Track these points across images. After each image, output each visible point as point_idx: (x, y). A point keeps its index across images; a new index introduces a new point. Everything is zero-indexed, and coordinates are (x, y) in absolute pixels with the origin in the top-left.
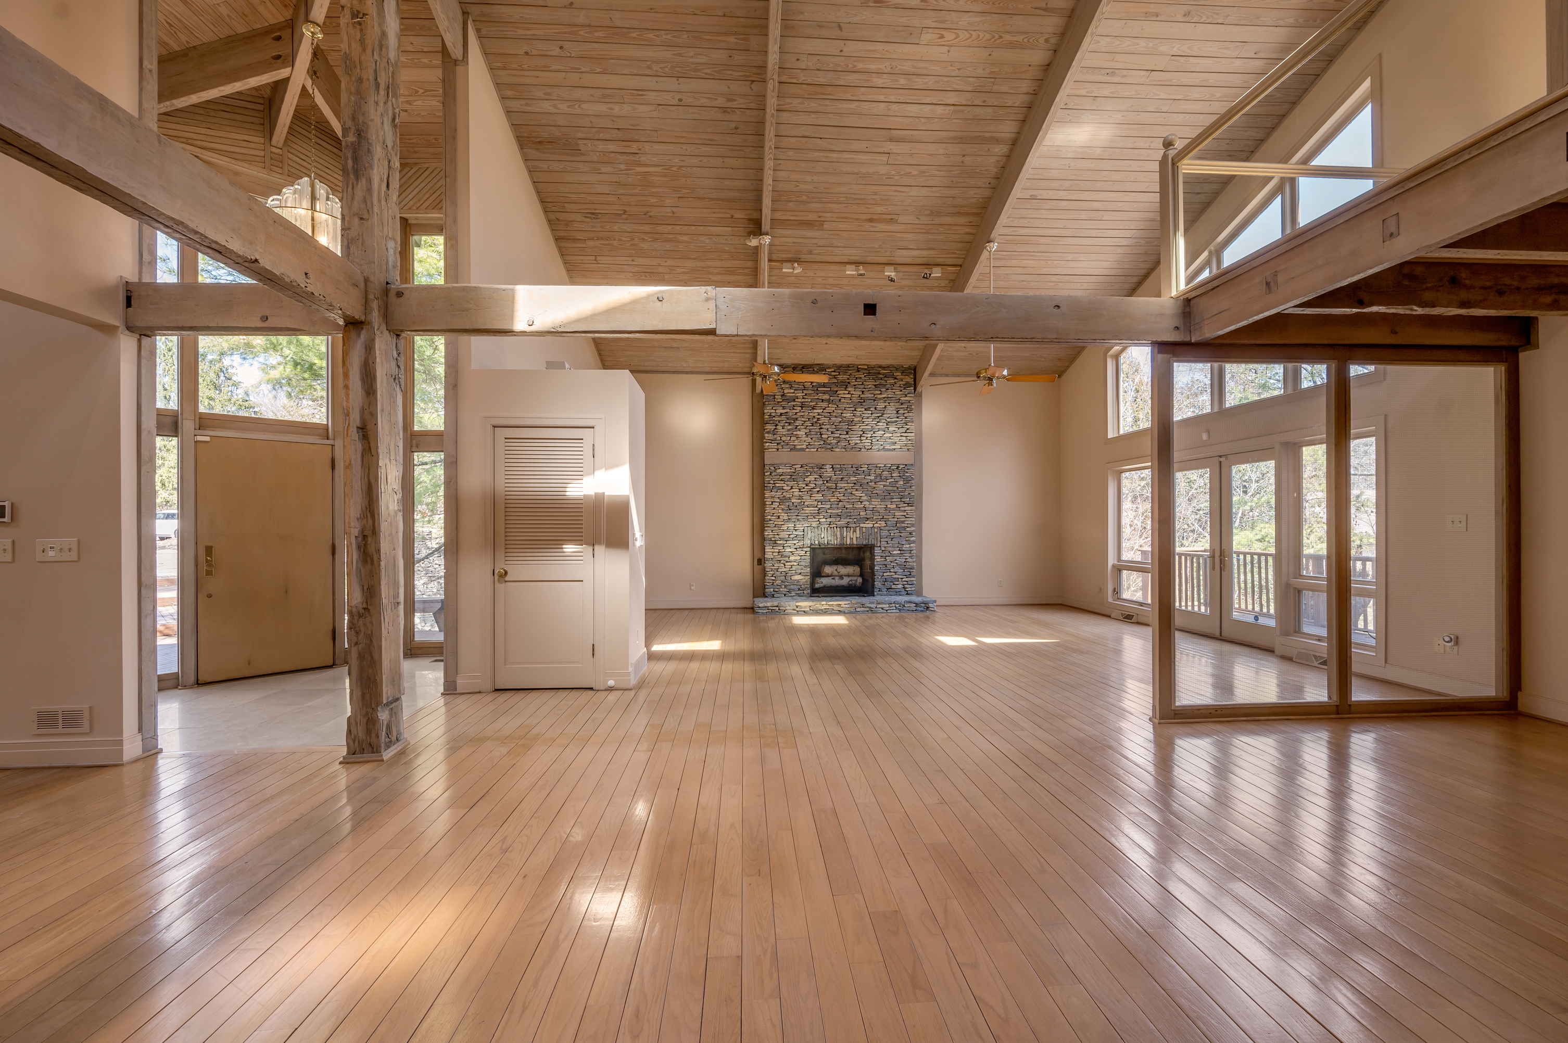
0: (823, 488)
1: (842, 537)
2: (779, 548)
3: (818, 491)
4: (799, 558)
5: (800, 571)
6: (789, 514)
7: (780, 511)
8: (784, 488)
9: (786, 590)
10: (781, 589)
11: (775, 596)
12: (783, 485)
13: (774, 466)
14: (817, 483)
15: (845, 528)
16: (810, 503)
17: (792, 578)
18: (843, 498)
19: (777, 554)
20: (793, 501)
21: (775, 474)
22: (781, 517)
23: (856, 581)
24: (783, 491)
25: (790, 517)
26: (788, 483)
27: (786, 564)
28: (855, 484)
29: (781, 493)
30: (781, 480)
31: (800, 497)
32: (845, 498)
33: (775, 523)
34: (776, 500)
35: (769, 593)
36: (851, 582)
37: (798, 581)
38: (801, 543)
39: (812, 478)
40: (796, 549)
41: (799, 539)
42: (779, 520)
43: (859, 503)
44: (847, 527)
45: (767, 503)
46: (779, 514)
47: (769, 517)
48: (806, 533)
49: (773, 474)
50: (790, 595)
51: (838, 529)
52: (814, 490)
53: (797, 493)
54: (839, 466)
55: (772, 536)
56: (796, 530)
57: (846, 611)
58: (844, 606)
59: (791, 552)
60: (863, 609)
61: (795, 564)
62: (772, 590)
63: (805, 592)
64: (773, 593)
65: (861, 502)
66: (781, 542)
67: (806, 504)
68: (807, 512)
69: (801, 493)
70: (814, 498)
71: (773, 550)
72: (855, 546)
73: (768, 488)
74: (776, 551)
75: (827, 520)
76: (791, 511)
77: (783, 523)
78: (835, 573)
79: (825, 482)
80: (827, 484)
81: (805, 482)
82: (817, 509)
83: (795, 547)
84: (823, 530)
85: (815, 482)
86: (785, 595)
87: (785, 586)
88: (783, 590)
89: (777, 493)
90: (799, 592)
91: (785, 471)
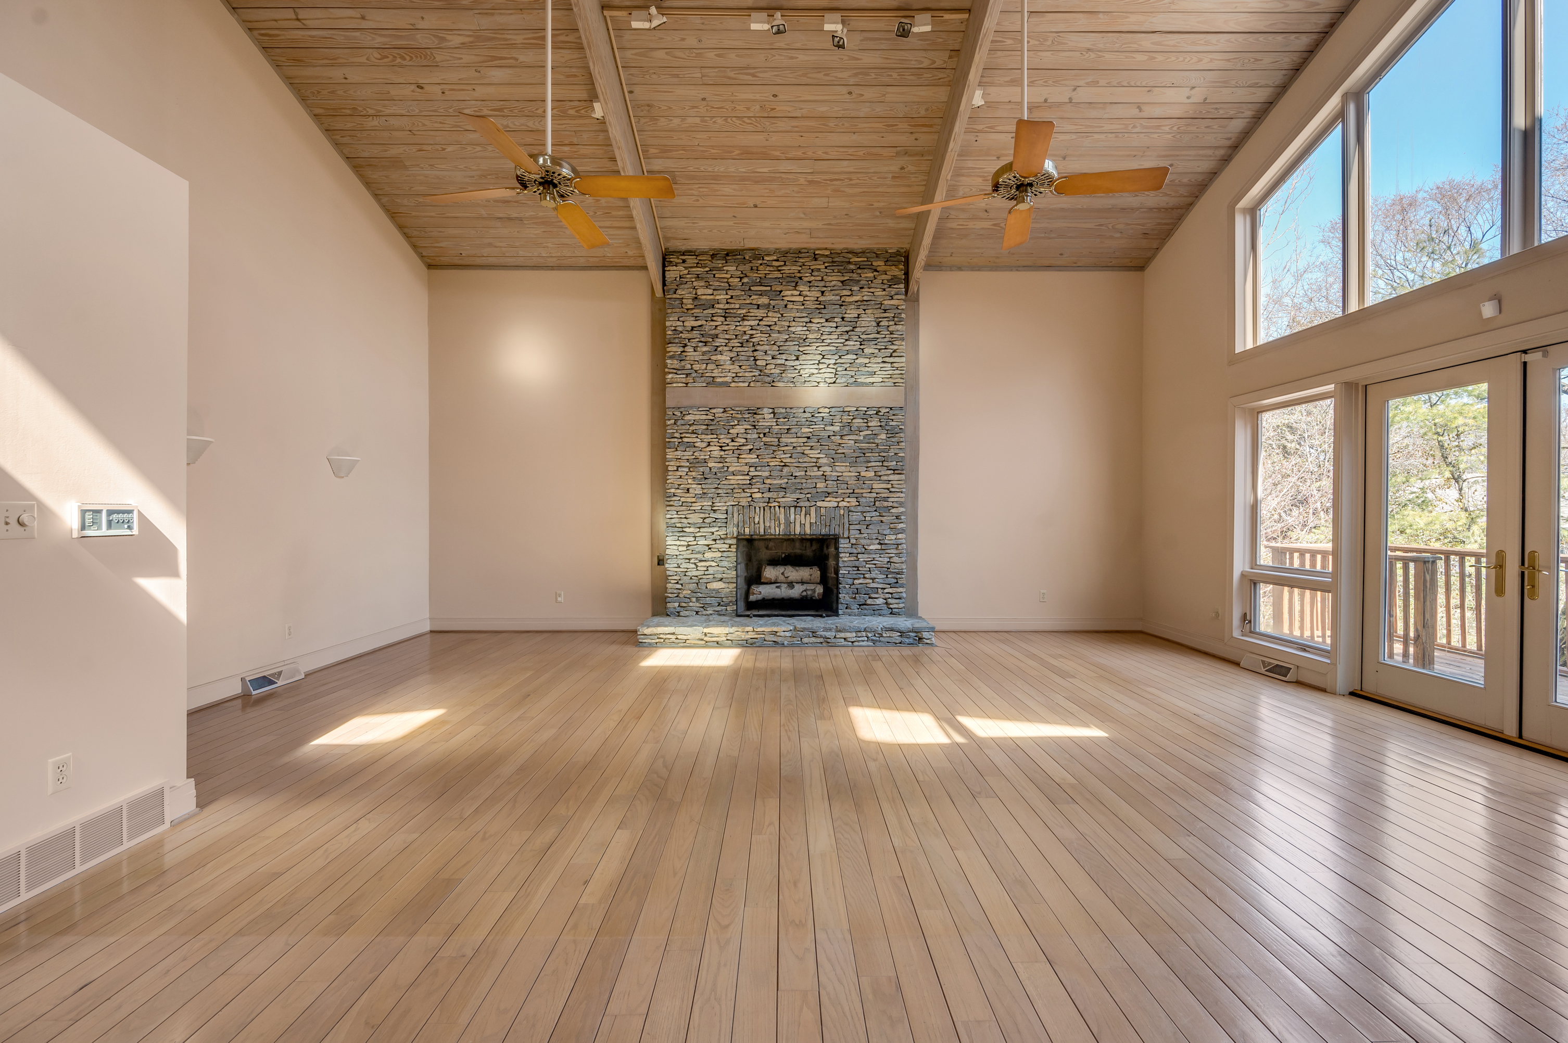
0: (757, 445)
1: (788, 523)
2: (688, 539)
3: (751, 450)
4: (720, 554)
5: (720, 576)
6: (704, 486)
7: (690, 481)
8: (696, 445)
9: (698, 605)
10: (691, 604)
11: (682, 614)
12: (695, 440)
13: (681, 410)
14: (749, 436)
15: (792, 509)
16: (738, 468)
17: (709, 586)
18: (789, 460)
19: (685, 548)
20: (710, 465)
21: (682, 422)
22: (691, 490)
23: (814, 591)
24: (695, 449)
25: (705, 491)
26: (703, 436)
27: (699, 564)
28: (809, 438)
29: (691, 453)
30: (693, 433)
31: (722, 460)
32: (793, 461)
33: (682, 499)
34: (682, 464)
35: (672, 610)
36: (804, 594)
37: (717, 591)
38: (722, 532)
39: (740, 429)
40: (715, 540)
41: (719, 525)
42: (688, 495)
43: (816, 469)
44: (796, 507)
45: (670, 468)
46: (688, 486)
47: (673, 491)
48: (730, 516)
49: (679, 423)
50: (705, 612)
51: (782, 510)
52: (744, 448)
53: (717, 453)
54: (784, 411)
55: (677, 521)
56: (715, 511)
57: (786, 643)
58: (782, 634)
59: (708, 545)
60: (813, 640)
61: (714, 564)
62: (676, 604)
63: (729, 608)
64: (678, 609)
65: (819, 467)
66: (691, 530)
67: (731, 469)
68: (732, 482)
69: (722, 453)
70: (744, 461)
71: (678, 543)
72: (808, 537)
73: (672, 445)
74: (683, 543)
75: (765, 495)
76: (707, 481)
77: (694, 500)
78: (782, 578)
79: (762, 435)
80: (764, 439)
81: (730, 436)
82: (748, 477)
83: (714, 537)
84: (757, 509)
85: (745, 435)
86: (697, 613)
87: (698, 599)
88: (694, 605)
89: (685, 453)
90: (719, 608)
91: (697, 417)
